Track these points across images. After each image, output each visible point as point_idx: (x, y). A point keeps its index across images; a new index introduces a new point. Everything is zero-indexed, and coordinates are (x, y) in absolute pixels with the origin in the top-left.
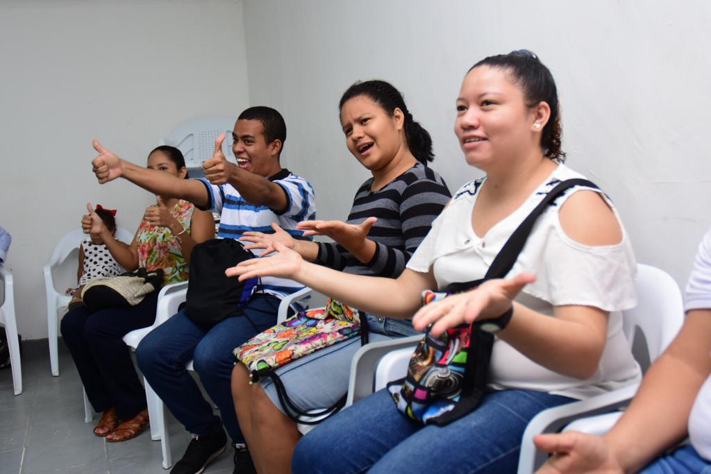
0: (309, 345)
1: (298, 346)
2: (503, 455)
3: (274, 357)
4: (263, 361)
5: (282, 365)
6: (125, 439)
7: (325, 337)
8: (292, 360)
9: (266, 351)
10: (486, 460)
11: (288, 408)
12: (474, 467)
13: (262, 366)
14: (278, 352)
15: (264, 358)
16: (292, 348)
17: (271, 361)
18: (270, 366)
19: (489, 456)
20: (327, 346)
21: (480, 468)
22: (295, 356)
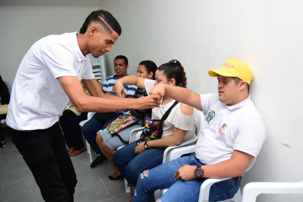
0: (125, 125)
1: (123, 125)
3: (116, 129)
4: (114, 131)
5: (119, 131)
6: (76, 155)
7: (130, 122)
9: (115, 127)
11: (123, 141)
14: (118, 127)
15: (114, 130)
16: (121, 126)
17: (116, 130)
18: (116, 132)
22: (122, 128)
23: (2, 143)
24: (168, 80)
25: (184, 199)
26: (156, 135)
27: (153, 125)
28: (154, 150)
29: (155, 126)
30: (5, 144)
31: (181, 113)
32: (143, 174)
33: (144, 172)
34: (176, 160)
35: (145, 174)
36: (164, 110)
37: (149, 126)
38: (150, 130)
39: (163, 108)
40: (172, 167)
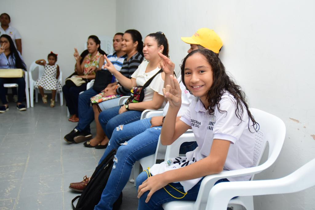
0: (107, 98)
2: (138, 118)
5: (99, 103)
8: (102, 101)
10: (134, 118)
12: (131, 120)
13: (94, 102)
14: (99, 99)
18: (96, 102)
19: (134, 117)
20: (112, 99)
21: (132, 120)
23: (5, 107)
24: (159, 45)
25: (147, 144)
26: (137, 99)
27: (137, 91)
28: (133, 112)
29: (138, 92)
30: (8, 107)
31: (162, 79)
32: (119, 128)
33: (120, 126)
34: (149, 119)
35: (120, 128)
36: (147, 77)
37: (133, 91)
38: (134, 95)
39: (147, 76)
40: (144, 124)
